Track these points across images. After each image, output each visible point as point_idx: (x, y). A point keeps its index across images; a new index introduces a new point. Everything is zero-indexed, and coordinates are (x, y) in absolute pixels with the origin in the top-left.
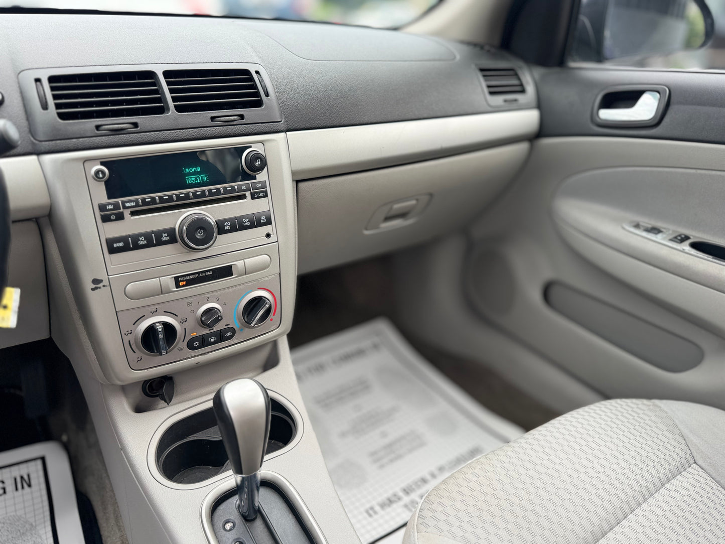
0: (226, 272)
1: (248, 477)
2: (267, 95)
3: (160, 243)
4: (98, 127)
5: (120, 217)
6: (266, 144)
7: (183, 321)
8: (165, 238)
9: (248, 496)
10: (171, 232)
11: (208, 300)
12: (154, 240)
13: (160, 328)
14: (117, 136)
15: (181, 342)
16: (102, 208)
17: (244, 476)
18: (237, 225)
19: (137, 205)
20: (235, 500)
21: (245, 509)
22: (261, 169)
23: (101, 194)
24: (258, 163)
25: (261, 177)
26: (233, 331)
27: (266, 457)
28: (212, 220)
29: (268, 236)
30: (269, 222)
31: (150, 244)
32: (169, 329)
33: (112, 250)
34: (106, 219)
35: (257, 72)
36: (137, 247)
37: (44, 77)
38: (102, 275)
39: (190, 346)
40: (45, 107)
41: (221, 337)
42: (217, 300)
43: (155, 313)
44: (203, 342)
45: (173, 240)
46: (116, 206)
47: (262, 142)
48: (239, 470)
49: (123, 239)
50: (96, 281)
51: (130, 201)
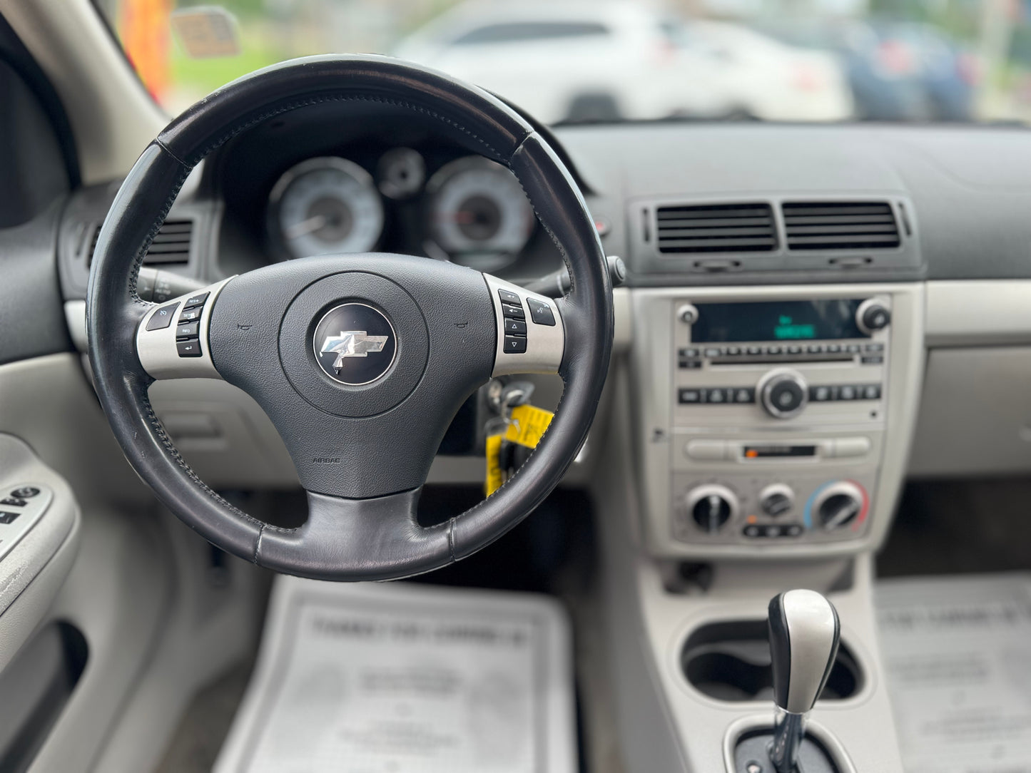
0: (808, 451)
1: (792, 715)
2: (909, 232)
3: (735, 401)
4: (696, 265)
5: (698, 365)
6: (897, 298)
7: (743, 500)
8: (743, 396)
9: (786, 743)
10: (751, 392)
11: (777, 481)
12: (730, 397)
13: (715, 502)
14: (715, 276)
15: (734, 525)
16: (682, 353)
17: (787, 712)
18: (835, 395)
19: (720, 353)
20: (767, 742)
21: (779, 758)
22: (881, 327)
23: (683, 337)
24: (879, 319)
25: (880, 337)
26: (802, 529)
27: (818, 704)
28: (803, 383)
29: (874, 414)
30: (878, 396)
31: (724, 401)
32: (725, 506)
33: (682, 401)
34: (683, 365)
35: (901, 206)
36: (709, 401)
37: (652, 206)
38: (665, 426)
39: (745, 531)
40: (647, 237)
41: (785, 531)
42: (790, 484)
43: (713, 481)
44: (762, 532)
45: (751, 399)
46: (697, 353)
47: (891, 294)
48: (783, 703)
49: (697, 391)
50: (658, 433)
51: (712, 349)
